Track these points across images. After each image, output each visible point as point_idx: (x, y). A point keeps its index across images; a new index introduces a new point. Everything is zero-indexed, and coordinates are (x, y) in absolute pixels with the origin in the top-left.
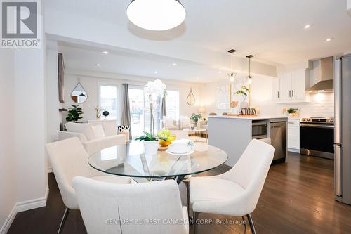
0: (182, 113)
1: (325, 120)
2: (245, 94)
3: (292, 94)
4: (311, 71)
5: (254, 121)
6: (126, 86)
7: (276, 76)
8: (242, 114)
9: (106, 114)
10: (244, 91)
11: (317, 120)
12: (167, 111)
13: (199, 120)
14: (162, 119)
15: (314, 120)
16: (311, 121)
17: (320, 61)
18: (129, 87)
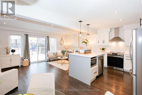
0: (58, 49)
1: (117, 54)
2: (86, 43)
3: (104, 42)
4: (111, 33)
5: (91, 58)
6: (27, 36)
7: (98, 34)
8: (85, 53)
9: (13, 51)
10: (86, 41)
11: (114, 54)
12: (50, 48)
13: (65, 53)
14: (47, 52)
15: (113, 54)
16: (112, 54)
17: (114, 29)
18: (29, 36)
